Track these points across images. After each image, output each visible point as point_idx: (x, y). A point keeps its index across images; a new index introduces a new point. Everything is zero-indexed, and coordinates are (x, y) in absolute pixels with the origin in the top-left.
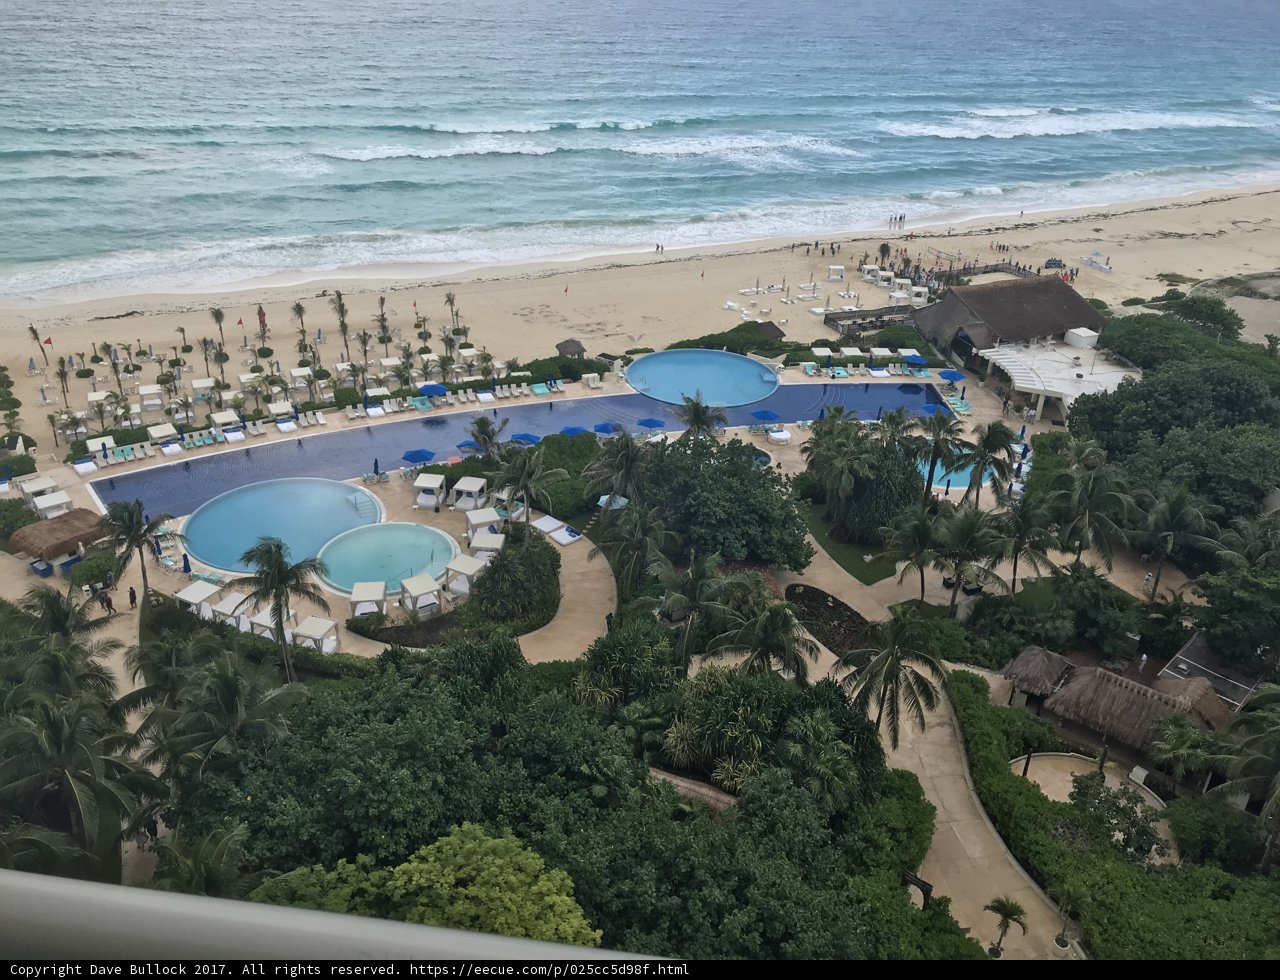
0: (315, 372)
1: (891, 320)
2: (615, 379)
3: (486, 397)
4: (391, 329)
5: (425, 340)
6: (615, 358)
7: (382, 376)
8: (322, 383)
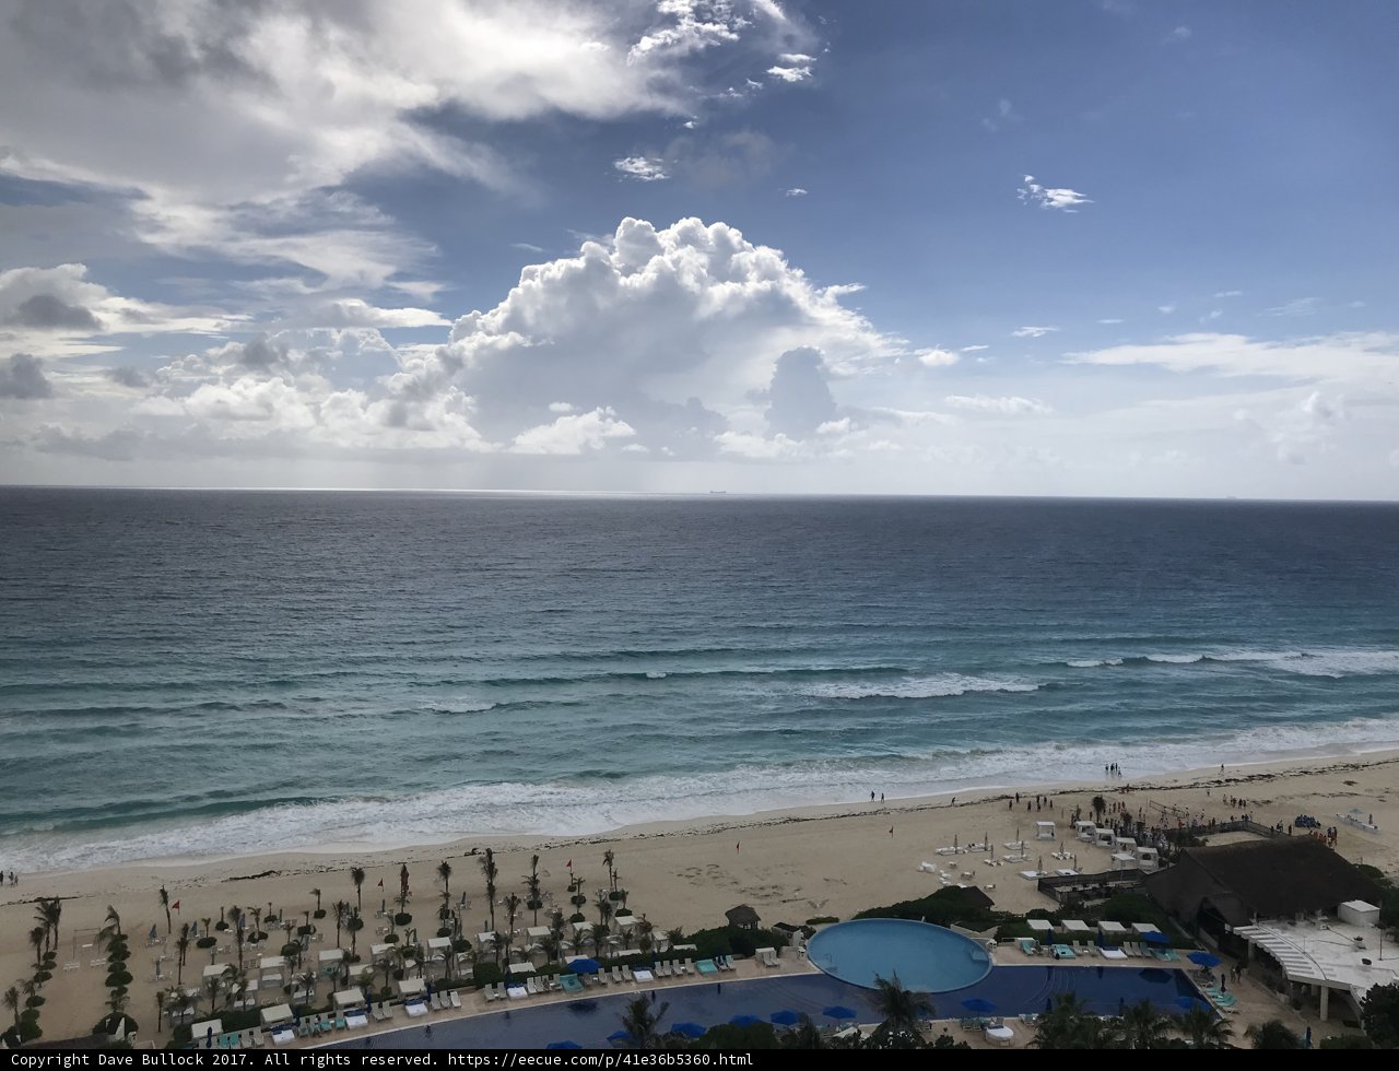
0: (454, 943)
1: (1118, 887)
2: (794, 955)
3: (644, 975)
4: (542, 893)
5: (579, 907)
6: (795, 929)
7: (528, 948)
8: (461, 956)
